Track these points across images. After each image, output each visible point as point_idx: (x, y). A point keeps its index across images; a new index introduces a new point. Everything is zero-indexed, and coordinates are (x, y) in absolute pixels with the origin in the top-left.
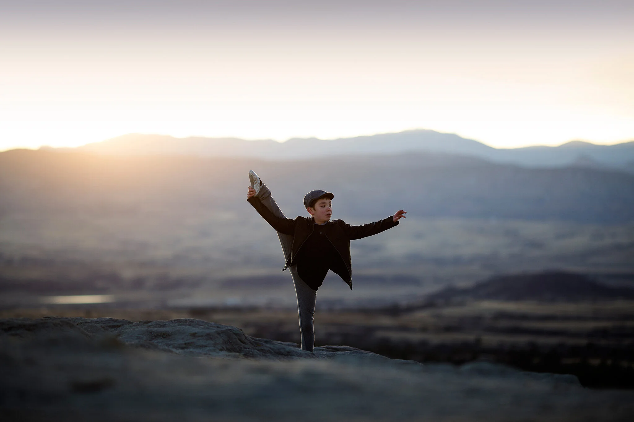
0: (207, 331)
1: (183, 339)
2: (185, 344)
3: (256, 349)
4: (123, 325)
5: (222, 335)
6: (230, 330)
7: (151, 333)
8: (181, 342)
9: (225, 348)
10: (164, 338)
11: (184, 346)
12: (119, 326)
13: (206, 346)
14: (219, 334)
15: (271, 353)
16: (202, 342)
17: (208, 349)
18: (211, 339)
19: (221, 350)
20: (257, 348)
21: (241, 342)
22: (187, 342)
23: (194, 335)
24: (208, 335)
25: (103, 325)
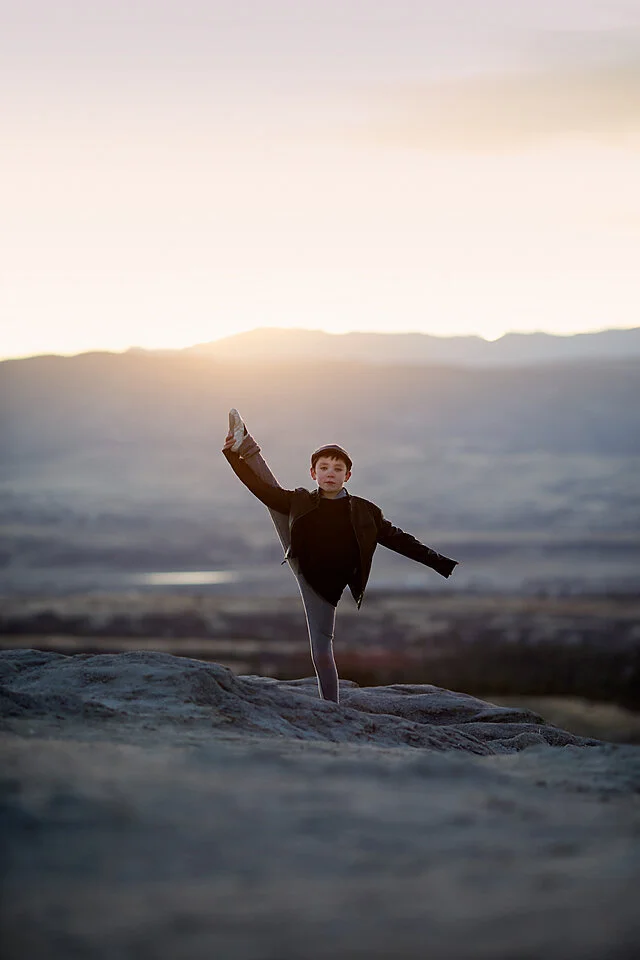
0: (170, 673)
1: (131, 684)
2: (133, 693)
3: (246, 700)
4: (49, 661)
5: (192, 678)
6: (207, 670)
7: (85, 675)
8: (128, 689)
9: (193, 697)
10: (105, 682)
11: (132, 695)
12: (43, 663)
13: (164, 696)
14: (187, 676)
15: (270, 704)
16: (159, 690)
17: (166, 700)
18: (174, 684)
19: (187, 702)
20: (248, 697)
21: (225, 688)
22: (136, 689)
23: (149, 678)
24: (170, 678)
25: (19, 662)
